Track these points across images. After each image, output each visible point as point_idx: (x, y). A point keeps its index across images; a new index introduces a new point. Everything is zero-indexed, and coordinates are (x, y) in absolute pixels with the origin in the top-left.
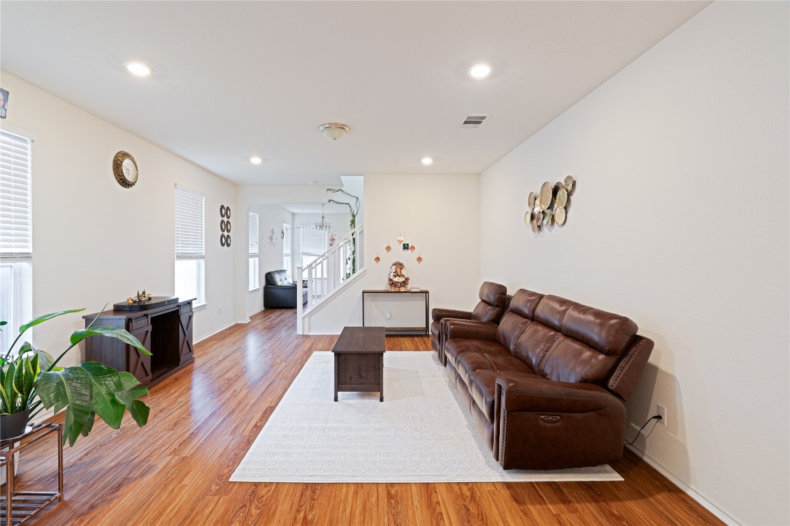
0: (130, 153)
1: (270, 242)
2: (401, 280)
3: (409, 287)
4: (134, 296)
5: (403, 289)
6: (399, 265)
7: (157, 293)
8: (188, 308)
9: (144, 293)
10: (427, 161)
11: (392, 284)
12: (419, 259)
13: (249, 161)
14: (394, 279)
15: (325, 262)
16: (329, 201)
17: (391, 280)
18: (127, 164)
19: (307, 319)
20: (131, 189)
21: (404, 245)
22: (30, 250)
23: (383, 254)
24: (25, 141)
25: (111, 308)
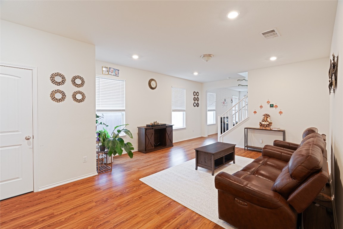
0: (154, 79)
1: (223, 105)
2: (267, 123)
3: (271, 127)
4: (153, 122)
5: (268, 128)
6: (267, 116)
7: (161, 122)
8: (171, 128)
9: (156, 122)
10: (273, 59)
11: (261, 125)
12: (281, 113)
13: (193, 74)
14: (262, 123)
15: (237, 114)
16: (239, 85)
17: (261, 123)
18: (153, 83)
19: (221, 138)
20: (154, 90)
21: (270, 105)
22: (125, 109)
23: (258, 110)
24: (124, 81)
25: (146, 126)
